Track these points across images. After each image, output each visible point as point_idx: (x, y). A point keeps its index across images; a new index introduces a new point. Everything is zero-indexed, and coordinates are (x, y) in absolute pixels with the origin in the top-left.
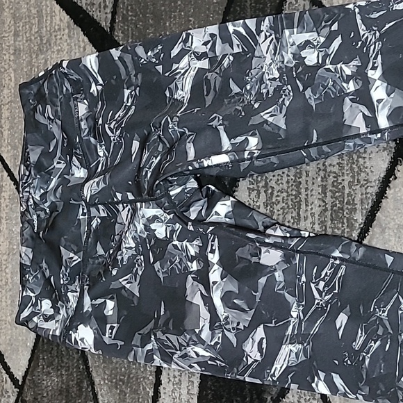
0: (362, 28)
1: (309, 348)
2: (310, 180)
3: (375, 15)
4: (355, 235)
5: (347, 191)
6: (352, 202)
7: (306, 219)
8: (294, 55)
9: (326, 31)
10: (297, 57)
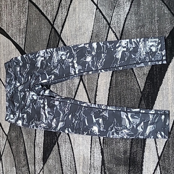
0: (73, 51)
1: (64, 123)
2: (64, 85)
3: (75, 48)
4: (73, 98)
5: (71, 88)
6: (72, 90)
7: (64, 94)
9: (66, 52)
10: (61, 57)
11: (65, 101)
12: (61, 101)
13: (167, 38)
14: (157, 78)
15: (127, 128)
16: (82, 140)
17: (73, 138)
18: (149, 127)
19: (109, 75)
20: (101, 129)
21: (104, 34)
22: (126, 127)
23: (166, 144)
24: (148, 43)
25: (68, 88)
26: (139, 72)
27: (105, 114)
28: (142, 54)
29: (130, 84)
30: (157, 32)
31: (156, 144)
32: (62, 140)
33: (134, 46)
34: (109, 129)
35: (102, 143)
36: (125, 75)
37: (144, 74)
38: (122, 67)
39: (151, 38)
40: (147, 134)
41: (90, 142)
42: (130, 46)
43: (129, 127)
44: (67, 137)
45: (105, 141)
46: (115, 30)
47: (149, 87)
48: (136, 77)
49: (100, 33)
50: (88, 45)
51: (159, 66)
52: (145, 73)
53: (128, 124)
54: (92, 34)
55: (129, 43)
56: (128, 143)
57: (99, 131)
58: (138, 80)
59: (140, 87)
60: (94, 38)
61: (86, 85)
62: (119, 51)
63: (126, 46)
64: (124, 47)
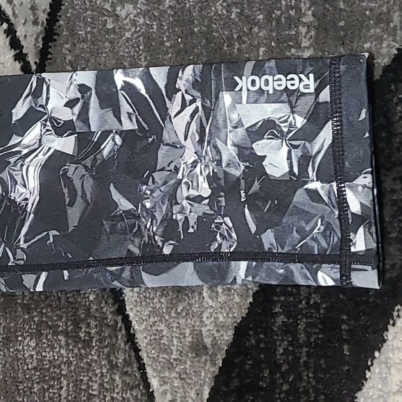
13: (387, 69)
24: (233, 106)
28: (184, 192)
30: (309, 18)
33: (128, 125)
38: (43, 276)
39: (258, 70)
42: (103, 121)
55: (94, 101)
62: (25, 151)
63: (74, 118)
64: (62, 129)
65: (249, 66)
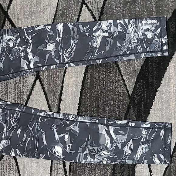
0: (26, 35)
1: (10, 141)
2: (11, 85)
3: (30, 31)
4: (24, 103)
5: (22, 89)
6: (23, 92)
7: (10, 98)
8: (6, 43)
9: (16, 36)
10: (7, 44)
11: (12, 109)
12: (6, 109)
14: (153, 76)
15: (107, 149)
16: (37, 166)
17: (23, 163)
18: (140, 148)
19: (81, 71)
20: (68, 151)
21: (75, 11)
22: (106, 147)
23: (165, 172)
24: (141, 26)
25: (17, 90)
26: (126, 68)
27: (73, 129)
28: (132, 41)
29: (113, 85)
30: (155, 11)
31: (151, 171)
32: (5, 167)
33: (120, 30)
34: (80, 150)
35: (68, 170)
36: (105, 72)
37: (134, 71)
38: (101, 60)
39: (146, 19)
40: (137, 158)
41: (50, 169)
42: (114, 29)
43: (110, 147)
44: (12, 162)
45: (72, 168)
46: (92, 7)
47: (140, 89)
48: (121, 74)
49: (69, 11)
50: (50, 27)
51: (156, 59)
52: (136, 69)
53: (109, 142)
54: (56, 11)
56: (108, 170)
57: (64, 153)
58: (125, 79)
59: (127, 90)
60: (59, 17)
61: (46, 85)
62: (97, 36)
63: (108, 29)
64: (105, 32)
65: (144, 19)
